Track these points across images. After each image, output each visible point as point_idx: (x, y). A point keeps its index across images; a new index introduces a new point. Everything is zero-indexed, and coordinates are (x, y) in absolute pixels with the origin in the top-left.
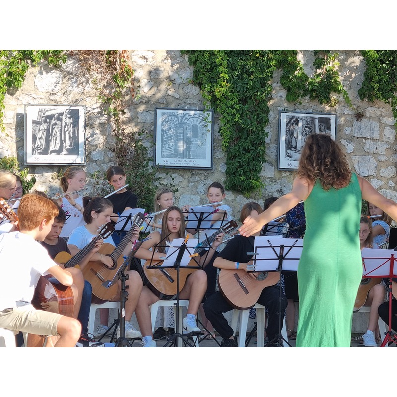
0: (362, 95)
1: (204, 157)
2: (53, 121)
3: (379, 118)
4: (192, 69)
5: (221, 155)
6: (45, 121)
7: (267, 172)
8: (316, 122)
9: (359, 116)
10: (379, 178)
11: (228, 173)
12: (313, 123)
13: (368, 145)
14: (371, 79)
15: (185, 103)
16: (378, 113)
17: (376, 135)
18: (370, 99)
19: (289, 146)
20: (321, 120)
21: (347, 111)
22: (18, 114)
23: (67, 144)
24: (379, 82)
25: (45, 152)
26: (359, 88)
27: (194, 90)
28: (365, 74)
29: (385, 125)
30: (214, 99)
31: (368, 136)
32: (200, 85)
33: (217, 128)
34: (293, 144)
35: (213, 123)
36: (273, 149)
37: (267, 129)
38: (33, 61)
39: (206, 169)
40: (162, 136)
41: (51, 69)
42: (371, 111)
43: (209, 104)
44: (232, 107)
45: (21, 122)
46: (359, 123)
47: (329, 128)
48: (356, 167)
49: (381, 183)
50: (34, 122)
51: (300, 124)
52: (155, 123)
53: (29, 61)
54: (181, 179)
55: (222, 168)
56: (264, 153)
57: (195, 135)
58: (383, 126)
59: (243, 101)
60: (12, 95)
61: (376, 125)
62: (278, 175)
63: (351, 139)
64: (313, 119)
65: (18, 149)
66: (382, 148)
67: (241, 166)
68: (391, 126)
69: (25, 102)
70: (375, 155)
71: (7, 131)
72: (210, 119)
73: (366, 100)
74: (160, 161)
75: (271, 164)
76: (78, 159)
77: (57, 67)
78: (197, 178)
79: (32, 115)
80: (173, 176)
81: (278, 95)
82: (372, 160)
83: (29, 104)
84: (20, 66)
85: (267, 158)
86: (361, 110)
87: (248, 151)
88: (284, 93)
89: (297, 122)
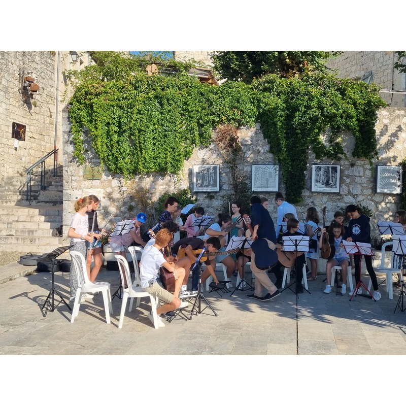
0: (354, 155)
1: (275, 187)
2: (205, 172)
3: (363, 166)
4: (269, 145)
5: (283, 186)
6: (202, 172)
7: (305, 193)
9: (352, 165)
10: (363, 195)
12: (329, 169)
13: (357, 179)
14: (358, 147)
15: (266, 162)
16: (363, 163)
17: (361, 174)
18: (358, 157)
19: (317, 181)
20: (332, 168)
21: (346, 163)
22: (189, 169)
23: (211, 182)
24: (362, 149)
25: (202, 186)
26: (352, 151)
27: (270, 156)
28: (355, 145)
29: (366, 169)
30: (279, 160)
31: (357, 175)
32: (273, 153)
33: (281, 172)
34: (319, 180)
35: (279, 171)
36: (309, 183)
37: (305, 173)
38: (196, 145)
40: (255, 178)
41: (204, 148)
42: (359, 162)
43: (277, 162)
44: (288, 164)
45: (191, 173)
46: (352, 169)
47: (336, 172)
48: (351, 190)
49: (364, 198)
50: (196, 173)
51: (322, 169)
52: (251, 171)
53: (194, 145)
55: (284, 192)
56: (304, 184)
57: (271, 177)
58: (365, 169)
59: (293, 161)
60: (187, 160)
61: (361, 169)
62: (311, 194)
63: (348, 176)
64: (328, 167)
66: (364, 180)
67: (292, 191)
68: (370, 169)
69: (193, 163)
70: (361, 184)
71: (185, 177)
72: (278, 169)
73: (356, 157)
74: (254, 189)
75: (308, 189)
76: (217, 189)
77: (207, 147)
78: (272, 197)
79: (196, 169)
81: (311, 155)
82: (359, 186)
83: (195, 165)
84: (190, 148)
85: (305, 187)
86: (353, 162)
87: (295, 184)
88: (314, 155)
89: (320, 169)
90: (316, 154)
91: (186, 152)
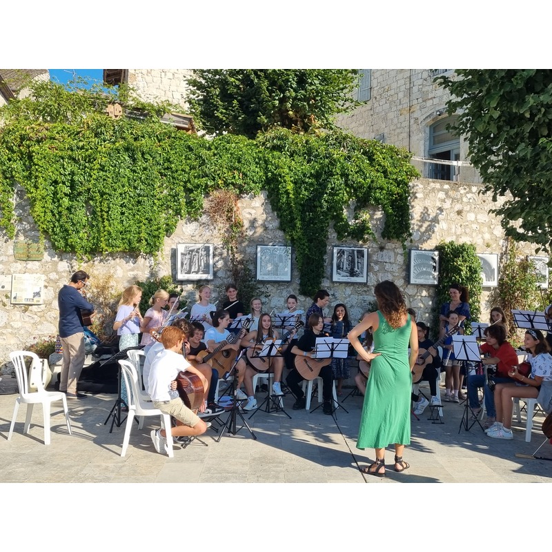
0: (383, 236)
1: (287, 274)
2: (194, 253)
3: (393, 249)
4: (279, 220)
5: (296, 273)
6: (189, 254)
7: (325, 284)
8: (356, 252)
9: (382, 248)
11: (301, 284)
12: (354, 253)
13: (387, 266)
14: (389, 226)
15: (275, 241)
16: (394, 246)
17: (392, 260)
18: (389, 238)
19: (339, 268)
20: (358, 251)
21: (375, 245)
22: (172, 249)
23: (202, 268)
24: (394, 228)
25: (189, 272)
26: (382, 231)
27: (280, 233)
28: (385, 223)
29: (398, 254)
30: (293, 240)
31: (387, 261)
32: (284, 230)
33: (294, 256)
34: (341, 266)
35: (292, 254)
36: (329, 270)
37: (325, 257)
38: (181, 216)
39: (288, 282)
40: (261, 262)
41: (192, 221)
42: (389, 245)
43: (289, 242)
44: (304, 245)
45: (174, 254)
46: (382, 253)
47: (363, 257)
50: (182, 254)
51: (345, 253)
52: (256, 254)
53: (179, 216)
54: (272, 288)
55: (297, 281)
56: (323, 272)
57: (281, 261)
58: (396, 254)
59: (310, 241)
60: (169, 237)
61: (392, 254)
62: (332, 285)
63: (377, 263)
64: (353, 251)
65: (172, 270)
66: (396, 268)
67: (309, 281)
68: (401, 254)
69: (176, 241)
71: (165, 260)
72: (290, 252)
73: (386, 239)
74: (259, 277)
75: (328, 279)
76: (210, 277)
77: (196, 220)
78: (282, 288)
79: (181, 249)
80: (267, 286)
81: (332, 235)
82: (389, 275)
83: (180, 243)
84: (174, 220)
85: (325, 275)
86: (383, 245)
87: (313, 272)
88: (335, 235)
89: (343, 252)
90: (339, 233)
91: (167, 225)
